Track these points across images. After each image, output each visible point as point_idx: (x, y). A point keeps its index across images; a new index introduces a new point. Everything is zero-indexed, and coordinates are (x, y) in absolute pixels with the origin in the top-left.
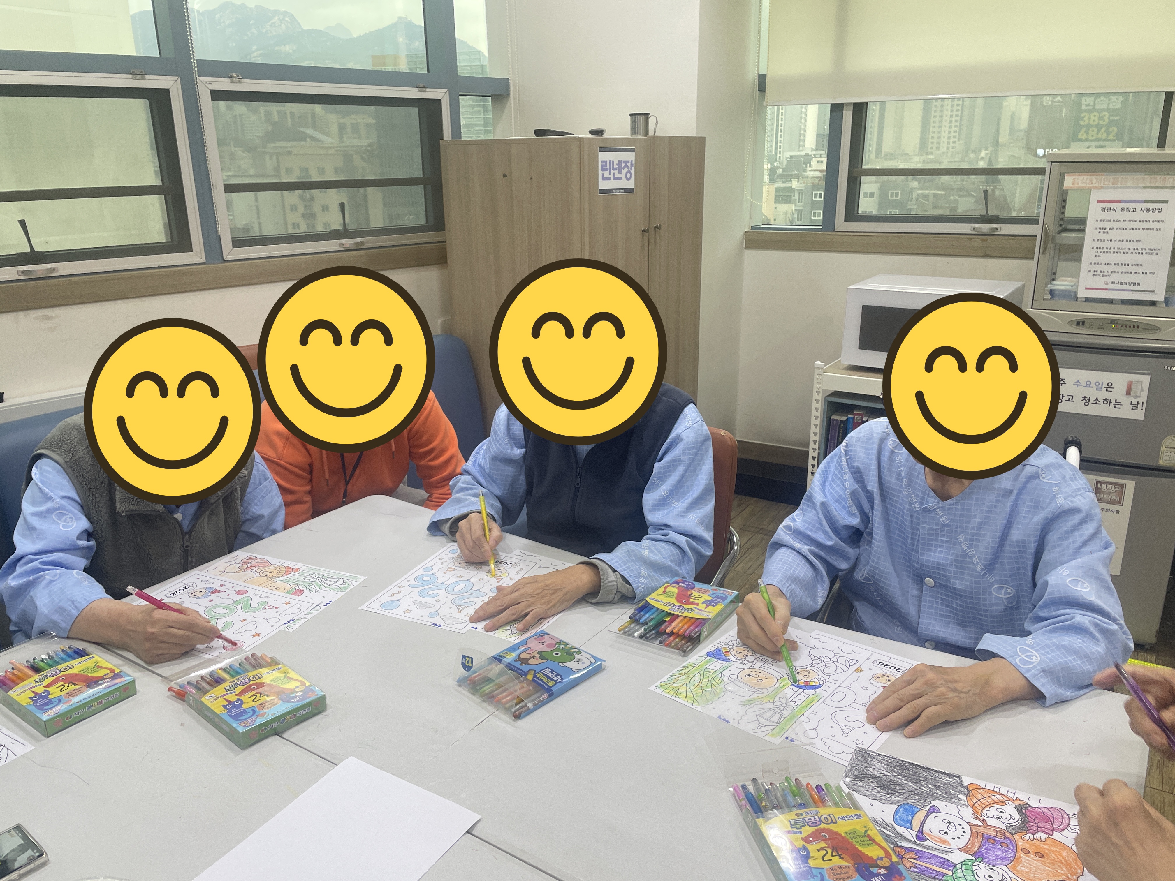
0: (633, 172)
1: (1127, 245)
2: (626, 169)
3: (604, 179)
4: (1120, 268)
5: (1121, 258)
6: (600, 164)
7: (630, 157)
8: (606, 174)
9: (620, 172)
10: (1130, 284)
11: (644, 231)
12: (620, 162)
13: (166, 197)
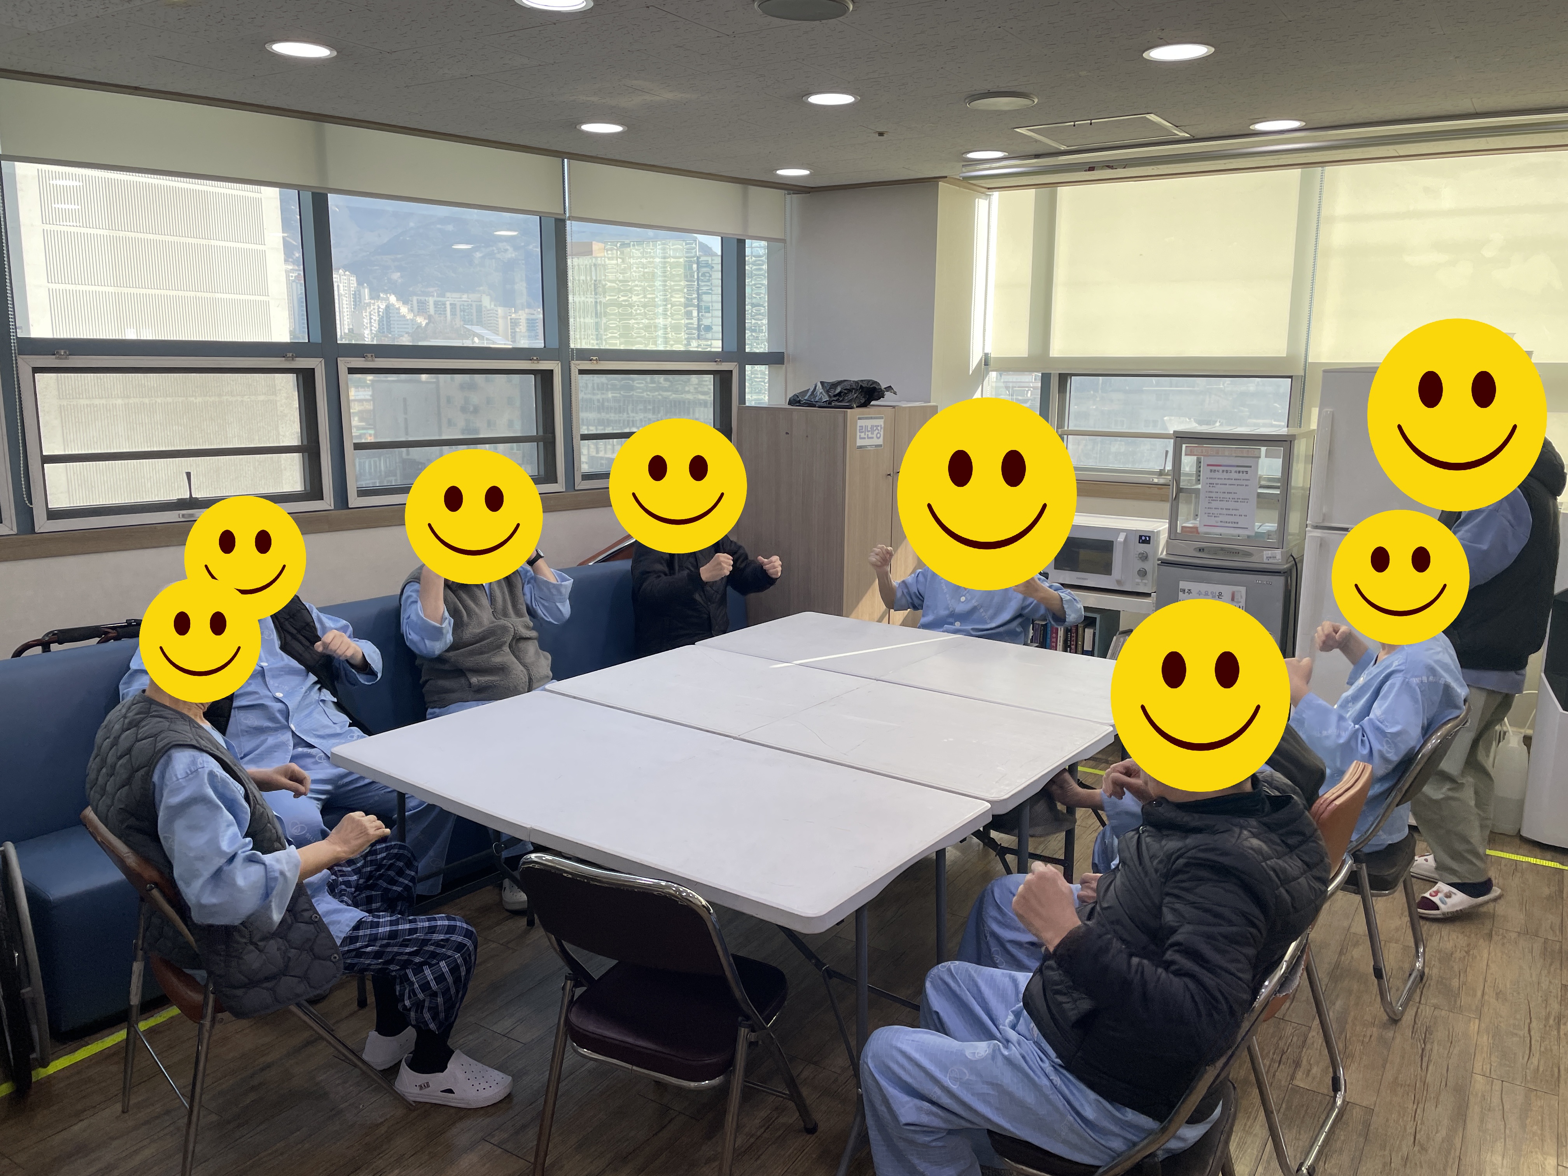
0: (882, 433)
1: (1226, 495)
2: (877, 431)
3: (861, 438)
4: (1225, 512)
5: (1224, 505)
6: (858, 428)
7: (881, 422)
8: (863, 435)
9: (872, 433)
10: (1232, 523)
11: (889, 474)
12: (872, 427)
13: (541, 444)
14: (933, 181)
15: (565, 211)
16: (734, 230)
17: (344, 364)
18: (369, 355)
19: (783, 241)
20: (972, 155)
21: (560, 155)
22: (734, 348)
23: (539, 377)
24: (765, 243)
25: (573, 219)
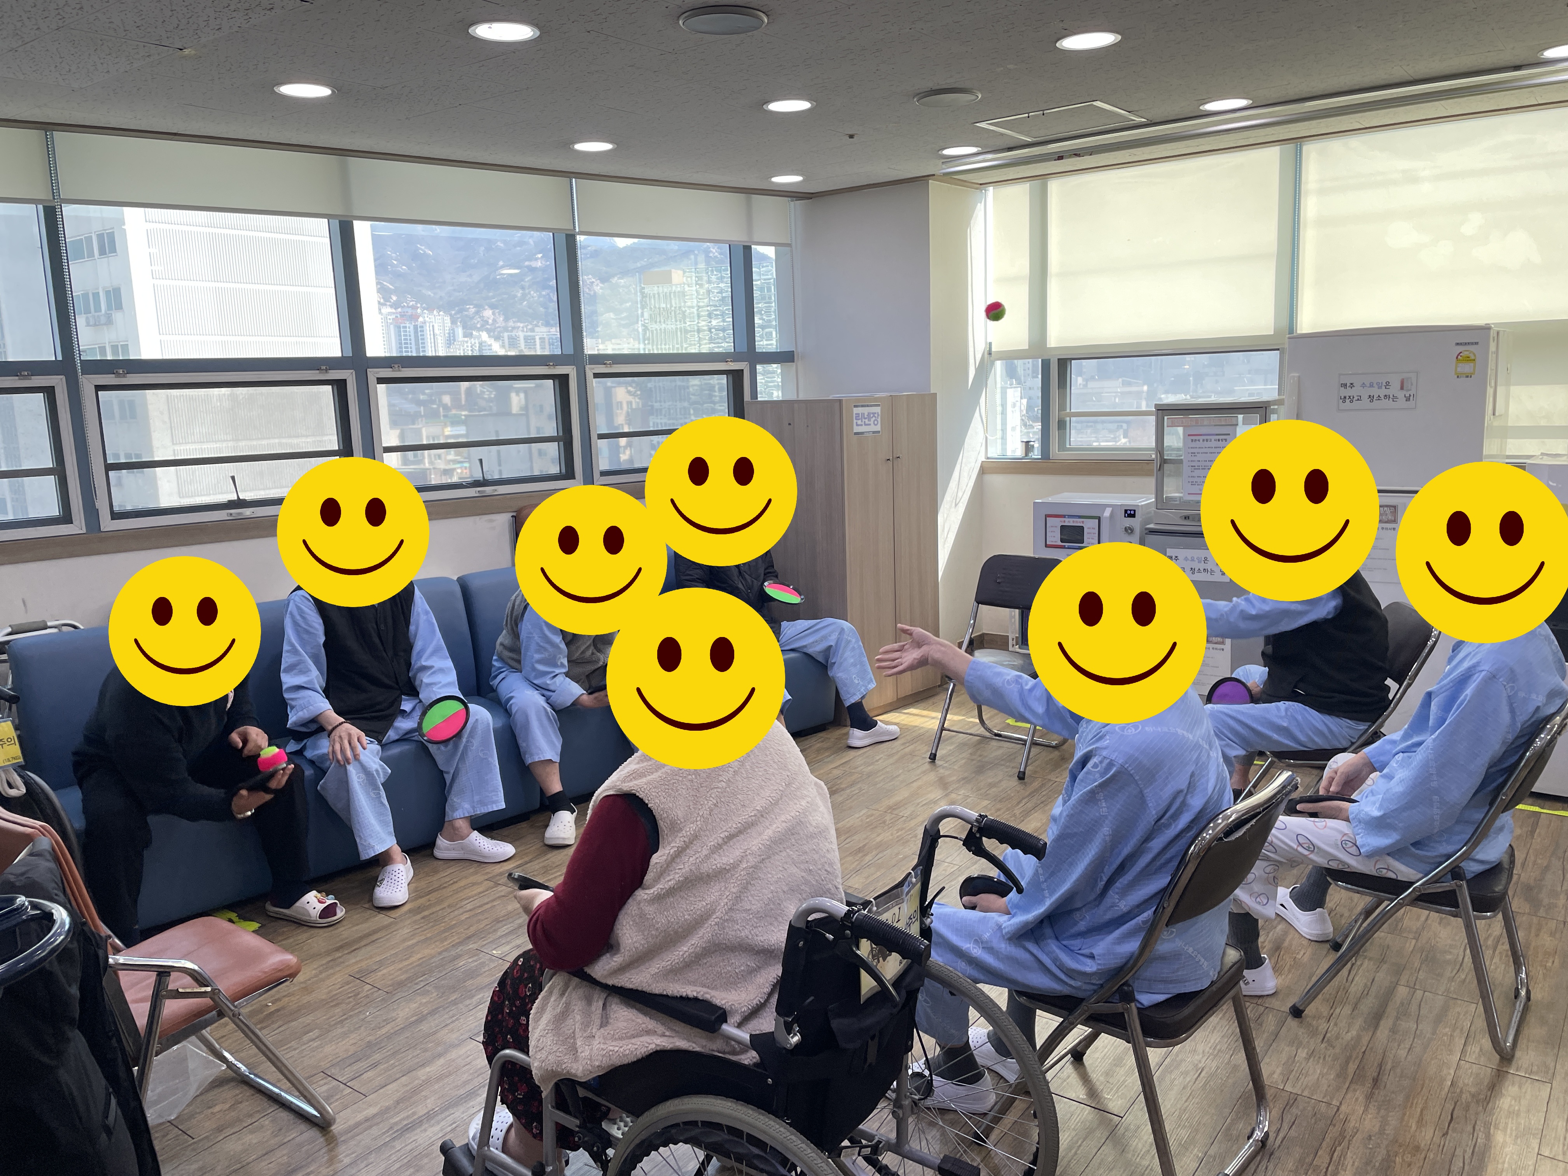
0: (879, 420)
2: (874, 418)
3: (857, 425)
6: (854, 415)
7: (878, 410)
8: (859, 422)
9: (869, 420)
11: (888, 459)
12: (869, 414)
13: (561, 443)
14: (921, 181)
15: (574, 227)
16: (739, 237)
17: (373, 374)
18: (396, 366)
19: (789, 245)
20: (948, 152)
21: (568, 174)
22: (744, 348)
23: (557, 382)
24: (773, 248)
25: (582, 233)
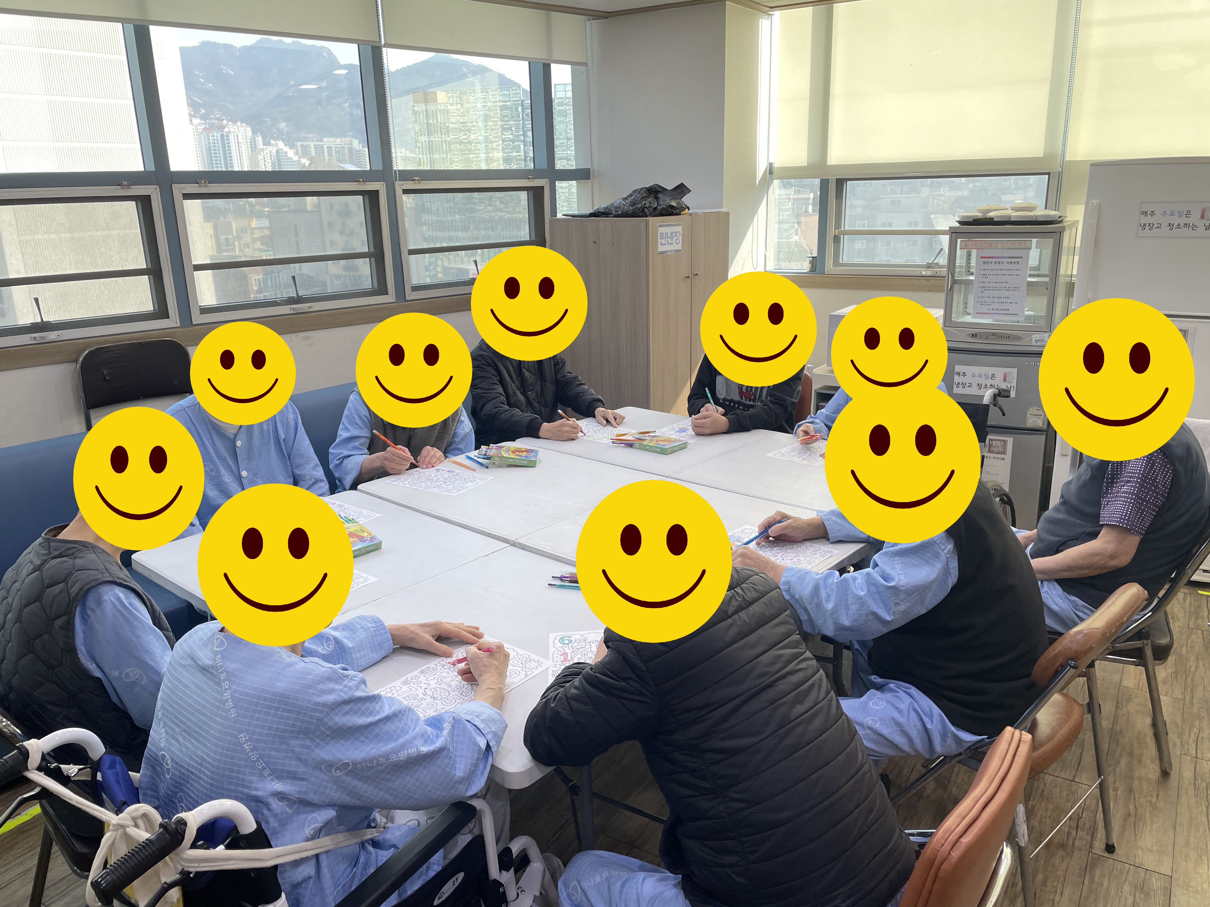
0: (681, 239)
1: (999, 285)
2: (676, 237)
3: (662, 244)
4: (995, 300)
5: (995, 294)
6: (659, 235)
7: (679, 229)
8: (663, 241)
9: (672, 240)
10: (1001, 310)
11: (688, 277)
12: (672, 233)
13: (373, 259)
14: (718, 2)
15: (380, 39)
16: (540, 55)
17: (178, 189)
18: (202, 181)
19: (585, 64)
22: (544, 165)
23: (367, 198)
24: (569, 67)
25: (388, 45)
